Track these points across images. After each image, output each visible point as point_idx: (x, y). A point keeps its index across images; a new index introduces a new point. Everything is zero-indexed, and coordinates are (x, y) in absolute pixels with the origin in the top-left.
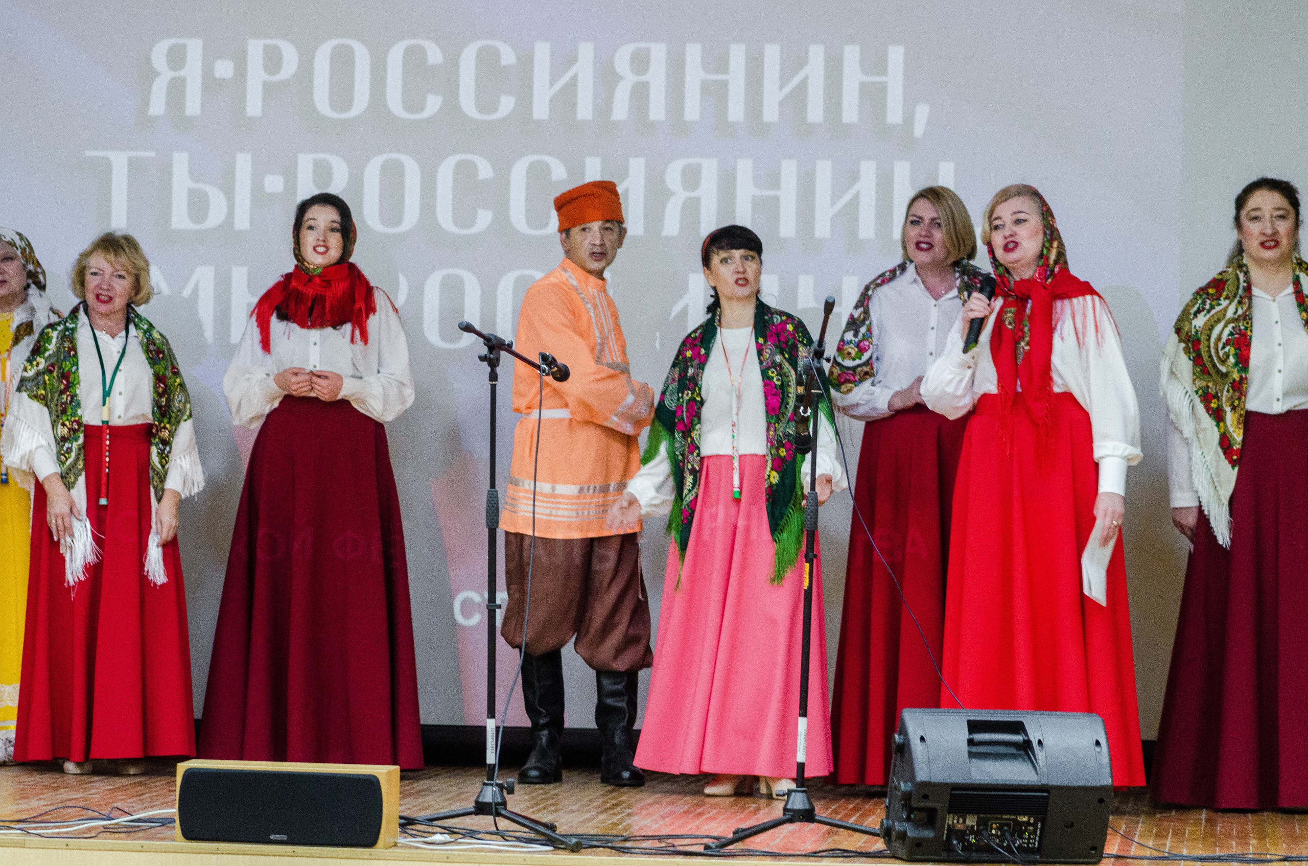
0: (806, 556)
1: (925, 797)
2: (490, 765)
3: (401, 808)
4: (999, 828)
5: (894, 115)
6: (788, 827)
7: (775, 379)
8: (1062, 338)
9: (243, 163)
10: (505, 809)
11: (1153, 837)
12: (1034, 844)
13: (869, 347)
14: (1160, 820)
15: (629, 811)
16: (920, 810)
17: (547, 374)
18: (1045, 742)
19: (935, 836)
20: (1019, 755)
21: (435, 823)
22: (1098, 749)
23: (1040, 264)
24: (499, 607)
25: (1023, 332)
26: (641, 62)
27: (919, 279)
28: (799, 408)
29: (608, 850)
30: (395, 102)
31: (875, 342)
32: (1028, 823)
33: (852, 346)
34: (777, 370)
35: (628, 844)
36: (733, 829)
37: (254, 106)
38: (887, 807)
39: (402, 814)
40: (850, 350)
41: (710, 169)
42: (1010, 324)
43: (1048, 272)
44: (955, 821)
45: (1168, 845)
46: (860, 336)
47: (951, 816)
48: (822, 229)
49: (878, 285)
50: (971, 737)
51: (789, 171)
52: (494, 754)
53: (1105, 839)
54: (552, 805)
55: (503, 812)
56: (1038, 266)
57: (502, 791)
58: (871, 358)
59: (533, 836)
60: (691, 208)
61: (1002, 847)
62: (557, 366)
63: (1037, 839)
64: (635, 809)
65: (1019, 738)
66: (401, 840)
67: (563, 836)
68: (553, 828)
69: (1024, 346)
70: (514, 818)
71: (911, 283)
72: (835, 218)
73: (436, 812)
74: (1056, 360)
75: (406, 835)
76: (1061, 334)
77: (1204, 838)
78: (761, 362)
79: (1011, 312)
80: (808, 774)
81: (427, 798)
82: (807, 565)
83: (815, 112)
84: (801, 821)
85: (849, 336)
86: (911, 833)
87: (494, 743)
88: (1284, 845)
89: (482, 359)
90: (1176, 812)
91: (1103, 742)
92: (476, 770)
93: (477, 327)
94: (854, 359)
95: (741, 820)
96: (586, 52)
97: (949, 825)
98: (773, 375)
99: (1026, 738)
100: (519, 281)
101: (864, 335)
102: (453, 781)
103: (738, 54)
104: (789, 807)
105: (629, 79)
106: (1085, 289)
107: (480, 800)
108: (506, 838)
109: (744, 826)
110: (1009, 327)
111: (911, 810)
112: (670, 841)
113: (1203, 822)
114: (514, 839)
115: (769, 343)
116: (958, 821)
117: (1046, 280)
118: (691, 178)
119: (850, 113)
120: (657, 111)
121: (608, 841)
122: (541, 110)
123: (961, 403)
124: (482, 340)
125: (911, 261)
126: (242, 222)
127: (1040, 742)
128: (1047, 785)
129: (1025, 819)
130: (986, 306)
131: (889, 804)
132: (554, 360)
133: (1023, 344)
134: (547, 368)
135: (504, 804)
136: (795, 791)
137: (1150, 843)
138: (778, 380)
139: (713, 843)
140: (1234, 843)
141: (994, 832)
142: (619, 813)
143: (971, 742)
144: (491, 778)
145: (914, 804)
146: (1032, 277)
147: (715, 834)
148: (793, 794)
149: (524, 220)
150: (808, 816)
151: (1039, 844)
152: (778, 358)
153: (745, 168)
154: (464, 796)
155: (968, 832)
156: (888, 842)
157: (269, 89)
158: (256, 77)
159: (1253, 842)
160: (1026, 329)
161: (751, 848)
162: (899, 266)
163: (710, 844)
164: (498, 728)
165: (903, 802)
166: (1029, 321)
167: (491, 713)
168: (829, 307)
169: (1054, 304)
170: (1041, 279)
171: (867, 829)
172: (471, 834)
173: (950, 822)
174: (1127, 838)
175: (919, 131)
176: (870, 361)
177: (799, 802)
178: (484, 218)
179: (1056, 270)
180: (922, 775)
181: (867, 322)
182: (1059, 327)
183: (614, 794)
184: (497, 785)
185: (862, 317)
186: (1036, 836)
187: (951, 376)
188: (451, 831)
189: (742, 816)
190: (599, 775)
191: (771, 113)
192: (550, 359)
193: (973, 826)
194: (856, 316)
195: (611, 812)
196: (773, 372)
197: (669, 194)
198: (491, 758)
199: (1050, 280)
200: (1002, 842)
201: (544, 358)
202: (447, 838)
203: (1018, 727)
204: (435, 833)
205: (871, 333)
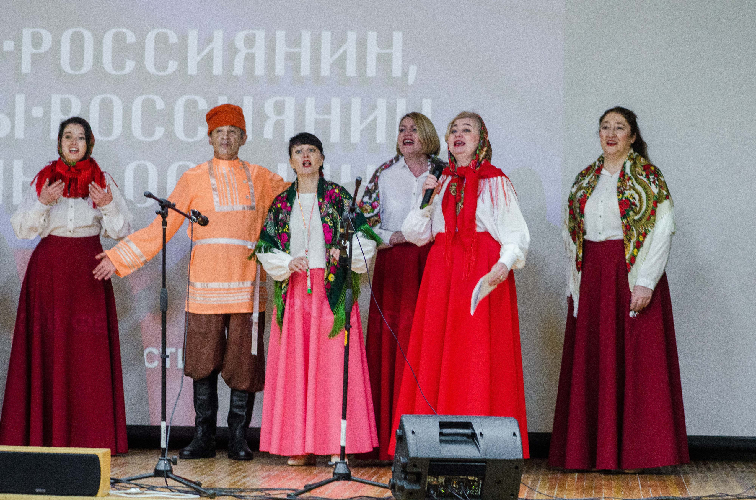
0: (346, 327)
1: (415, 466)
2: (163, 449)
3: (112, 474)
4: (458, 484)
5: (397, 72)
6: (336, 484)
7: (329, 222)
8: (483, 201)
9: (20, 100)
10: (172, 473)
11: (547, 489)
12: (478, 493)
13: (378, 206)
14: (551, 478)
15: (243, 474)
16: (412, 473)
17: (196, 222)
18: (484, 434)
19: (421, 488)
20: (469, 441)
21: (131, 482)
22: (514, 438)
23: (474, 158)
24: (168, 357)
25: (461, 197)
26: (250, 41)
27: (407, 166)
28: (342, 241)
29: (231, 497)
30: (107, 65)
31: (381, 202)
32: (474, 481)
33: (368, 205)
34: (330, 218)
35: (243, 494)
36: (304, 485)
37: (26, 67)
38: (393, 471)
39: (113, 477)
40: (367, 207)
41: (290, 103)
42: (453, 192)
43: (478, 164)
44: (432, 480)
45: (555, 493)
46: (373, 199)
47: (430, 477)
48: (355, 138)
49: (383, 169)
50: (441, 431)
51: (336, 104)
52: (165, 442)
53: (519, 490)
54: (200, 471)
55: (171, 476)
56: (472, 160)
57: (170, 464)
58: (379, 212)
59: (188, 489)
60: (279, 126)
61: (459, 495)
62: (201, 217)
63: (480, 490)
64: (247, 473)
65: (469, 431)
66: (112, 492)
67: (205, 489)
68: (199, 484)
69: (460, 205)
70: (177, 479)
71: (402, 168)
72: (362, 132)
73: (132, 476)
74: (479, 213)
75: (114, 489)
76: (483, 198)
77: (576, 489)
78: (321, 213)
79: (454, 185)
80: (347, 452)
81: (127, 467)
82: (346, 332)
83: (351, 70)
84: (343, 480)
85: (366, 199)
86: (407, 486)
87: (165, 436)
88: (623, 493)
89: (157, 213)
90: (561, 474)
91: (518, 434)
92: (155, 451)
93: (155, 195)
94: (369, 213)
95: (309, 480)
96: (218, 35)
97: (428, 482)
98: (327, 220)
99: (473, 431)
100: (179, 168)
101: (375, 199)
102: (142, 457)
103: (306, 37)
104: (336, 472)
105: (243, 51)
106: (499, 173)
107: (158, 469)
108: (173, 490)
109: (310, 483)
110: (453, 194)
111: (406, 473)
112: (267, 492)
113: (576, 480)
114: (177, 491)
115: (326, 201)
116: (434, 480)
117: (476, 168)
118: (279, 108)
119: (371, 70)
120: (260, 70)
121: (231, 492)
122: (192, 69)
123: (424, 237)
124: (157, 202)
125: (402, 155)
126: (19, 134)
127: (481, 434)
128: (485, 459)
129: (473, 478)
130: (435, 182)
131: (394, 470)
132: (199, 214)
133: (460, 204)
134: (195, 218)
135: (171, 471)
136: (339, 463)
137: (545, 492)
138: (331, 223)
139: (292, 493)
140: (594, 492)
141: (454, 486)
142: (239, 476)
143: (441, 434)
144: (163, 455)
145: (408, 470)
146: (468, 167)
147: (293, 488)
148: (338, 465)
149: (183, 134)
150: (347, 477)
151: (481, 492)
152: (330, 210)
153: (310, 103)
154: (148, 467)
155: (439, 486)
156: (394, 492)
157: (35, 57)
158: (27, 50)
159: (605, 491)
160: (462, 196)
161: (315, 496)
162: (395, 158)
163: (291, 494)
164: (167, 427)
165: (402, 469)
166: (464, 191)
167: (164, 418)
168: (358, 183)
169: (479, 181)
170: (473, 167)
171: (382, 485)
172: (152, 488)
173: (429, 480)
174: (532, 489)
175: (411, 80)
176: (379, 214)
177: (341, 469)
178: (160, 132)
179: (483, 162)
180: (413, 453)
181: (377, 191)
182: (481, 195)
183: (236, 465)
184: (167, 460)
185: (373, 188)
186: (479, 488)
187: (417, 222)
188: (140, 486)
189: (309, 477)
190: (227, 454)
191: (325, 71)
192: (197, 213)
193: (442, 483)
194: (370, 188)
195: (234, 475)
196: (328, 219)
197: (266, 117)
198: (164, 444)
199: (478, 168)
200: (459, 491)
201: (194, 213)
202: (138, 490)
203: (468, 425)
204: (131, 488)
205: (379, 197)
